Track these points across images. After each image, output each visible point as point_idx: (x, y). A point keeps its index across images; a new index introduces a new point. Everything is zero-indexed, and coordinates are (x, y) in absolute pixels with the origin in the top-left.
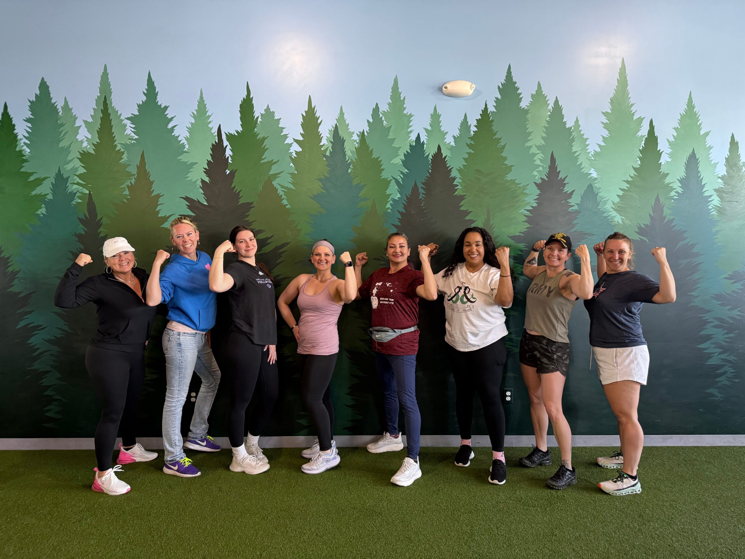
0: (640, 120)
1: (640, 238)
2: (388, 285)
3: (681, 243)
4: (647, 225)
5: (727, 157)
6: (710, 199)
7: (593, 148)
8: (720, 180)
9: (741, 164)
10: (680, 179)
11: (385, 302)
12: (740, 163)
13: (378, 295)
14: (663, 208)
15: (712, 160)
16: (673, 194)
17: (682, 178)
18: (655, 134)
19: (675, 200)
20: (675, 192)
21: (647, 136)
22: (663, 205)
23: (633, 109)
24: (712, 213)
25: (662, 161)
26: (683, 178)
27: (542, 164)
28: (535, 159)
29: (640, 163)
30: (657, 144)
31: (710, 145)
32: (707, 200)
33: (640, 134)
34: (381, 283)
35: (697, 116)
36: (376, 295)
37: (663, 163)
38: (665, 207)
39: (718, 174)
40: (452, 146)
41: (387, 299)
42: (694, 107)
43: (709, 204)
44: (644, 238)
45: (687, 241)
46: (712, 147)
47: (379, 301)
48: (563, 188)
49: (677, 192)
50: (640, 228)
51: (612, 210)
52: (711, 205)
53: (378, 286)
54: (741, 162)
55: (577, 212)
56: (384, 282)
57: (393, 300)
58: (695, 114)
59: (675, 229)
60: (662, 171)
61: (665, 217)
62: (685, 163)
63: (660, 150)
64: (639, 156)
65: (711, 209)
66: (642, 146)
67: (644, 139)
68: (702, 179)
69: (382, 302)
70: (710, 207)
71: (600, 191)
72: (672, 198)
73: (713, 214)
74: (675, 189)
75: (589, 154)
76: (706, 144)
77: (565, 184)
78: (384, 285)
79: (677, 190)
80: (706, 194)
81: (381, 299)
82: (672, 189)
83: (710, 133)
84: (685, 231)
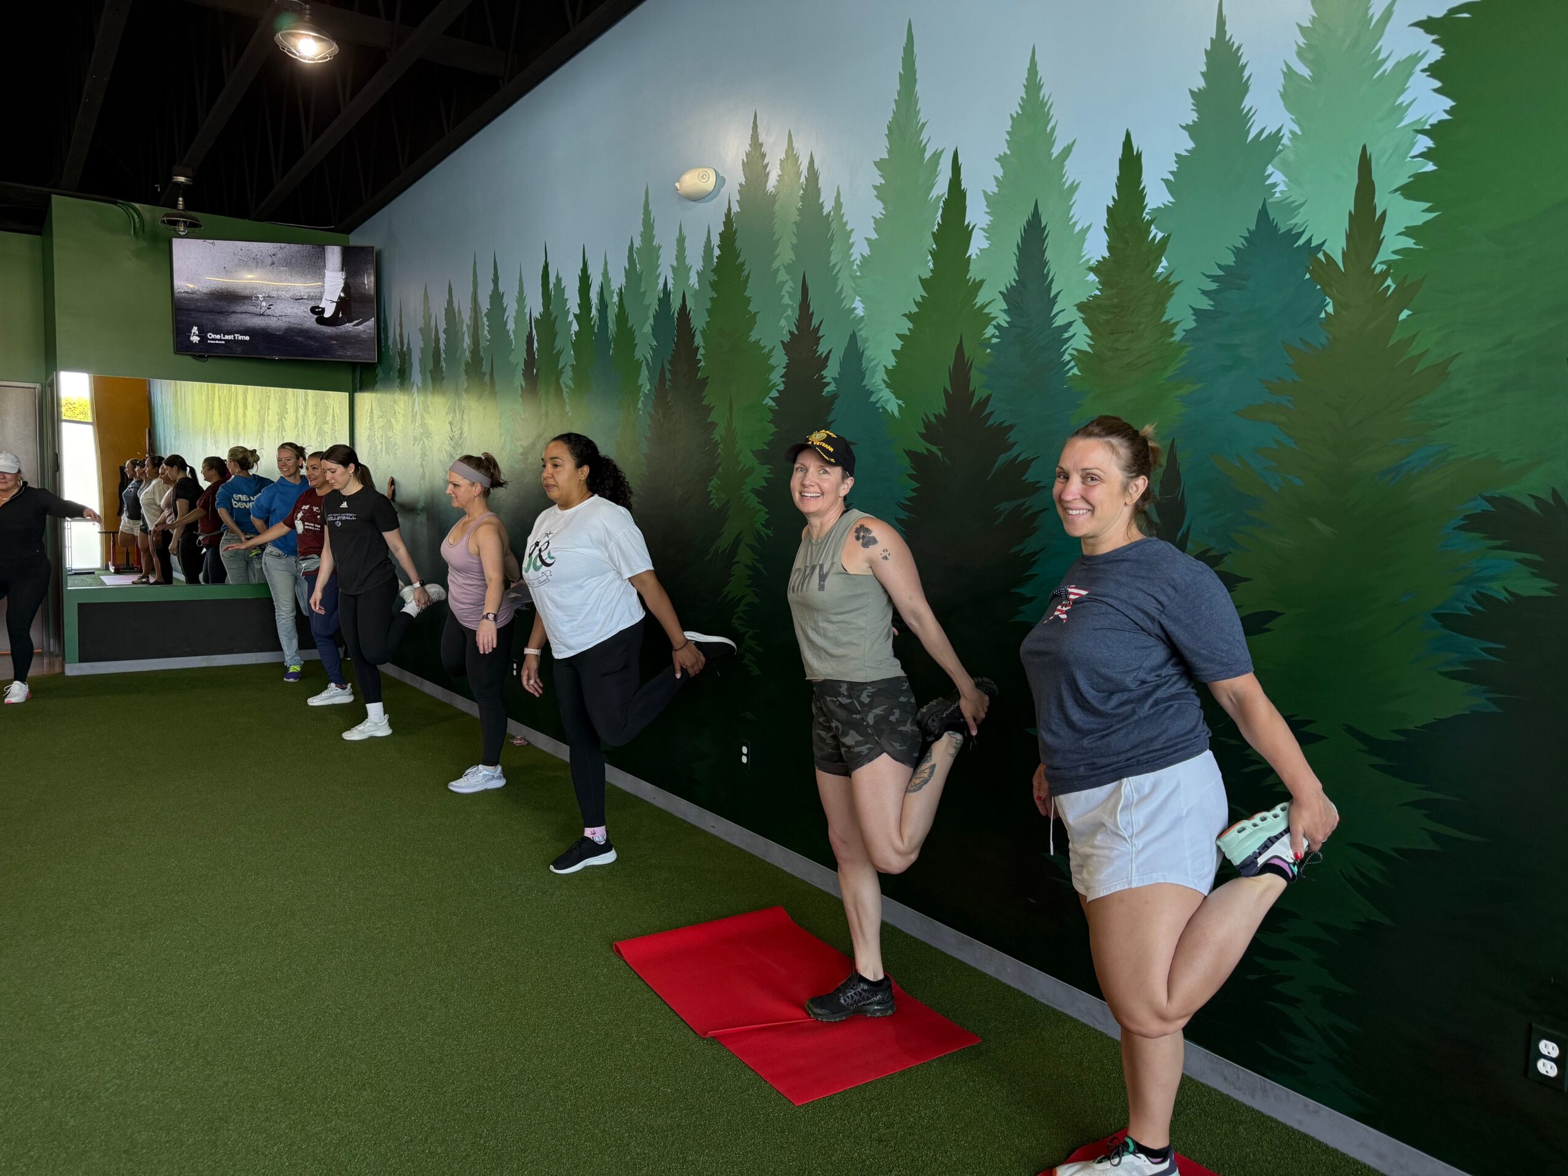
0: (937, 156)
1: (928, 450)
2: (315, 510)
3: (1002, 459)
4: (940, 415)
5: (1111, 203)
6: (1066, 335)
7: (860, 250)
8: (1092, 277)
9: (1148, 216)
10: (1005, 291)
11: (310, 528)
12: (1144, 215)
13: (303, 520)
14: (970, 372)
15: (1076, 223)
16: (990, 331)
17: (1009, 287)
18: (961, 185)
19: (993, 347)
20: (994, 326)
21: (946, 196)
22: (970, 362)
23: (924, 137)
24: (1070, 374)
25: (973, 251)
26: (1011, 286)
27: (791, 303)
28: (782, 294)
29: (932, 266)
30: (965, 208)
31: (1074, 182)
32: (1059, 337)
33: (934, 193)
34: (308, 506)
35: (1046, 110)
36: (300, 519)
37: (974, 257)
38: (973, 367)
39: (1089, 260)
40: (696, 291)
41: (313, 525)
42: (1040, 87)
43: (1065, 347)
44: (934, 449)
45: (1014, 452)
46: (1078, 184)
47: (304, 525)
48: (817, 348)
49: (998, 327)
50: (928, 425)
51: (883, 386)
52: (1070, 351)
53: (305, 510)
54: (1147, 210)
55: (834, 397)
56: (311, 506)
57: (319, 526)
58: (1043, 104)
59: (991, 422)
60: (970, 278)
61: (973, 393)
62: (1018, 245)
63: (969, 225)
64: (931, 249)
65: (1069, 361)
66: (938, 223)
67: (941, 204)
68: (1052, 280)
69: (306, 527)
70: (1067, 357)
71: (867, 345)
72: (986, 343)
73: (1074, 374)
74: (995, 318)
75: (853, 265)
76: (1064, 180)
77: (820, 338)
78: (311, 509)
79: (997, 320)
80: (1059, 321)
81: (306, 523)
82: (988, 319)
83: (1074, 148)
84: (1011, 427)
